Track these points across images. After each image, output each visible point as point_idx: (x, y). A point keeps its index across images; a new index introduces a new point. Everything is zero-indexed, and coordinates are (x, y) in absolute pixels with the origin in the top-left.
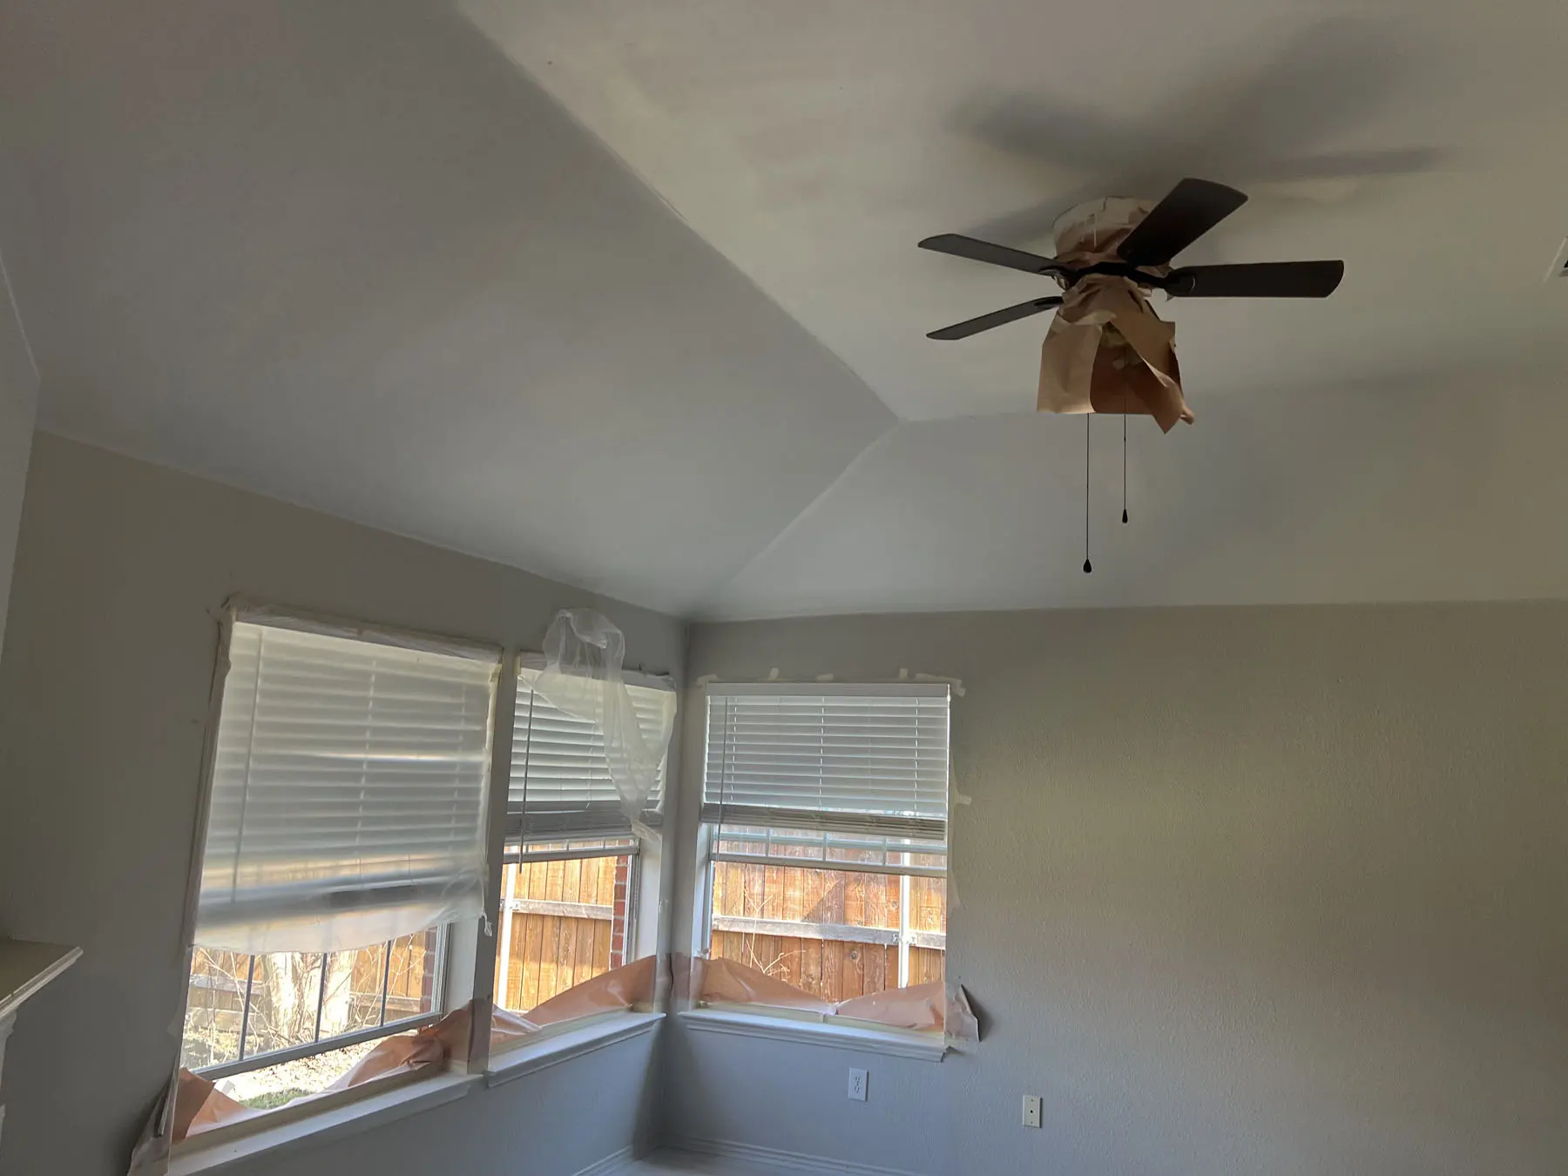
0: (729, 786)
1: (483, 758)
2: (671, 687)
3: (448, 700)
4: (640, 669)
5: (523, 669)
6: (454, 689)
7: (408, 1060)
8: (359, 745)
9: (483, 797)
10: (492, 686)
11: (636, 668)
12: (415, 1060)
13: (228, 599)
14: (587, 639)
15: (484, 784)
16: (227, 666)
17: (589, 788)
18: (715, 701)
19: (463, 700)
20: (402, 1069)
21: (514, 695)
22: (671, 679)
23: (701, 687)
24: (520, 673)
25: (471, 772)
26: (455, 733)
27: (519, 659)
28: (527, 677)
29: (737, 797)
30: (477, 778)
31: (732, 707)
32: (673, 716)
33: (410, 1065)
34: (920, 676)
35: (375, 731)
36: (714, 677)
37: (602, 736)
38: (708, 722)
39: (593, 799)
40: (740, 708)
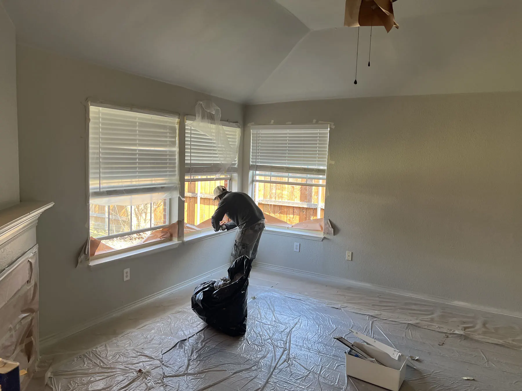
0: (258, 159)
1: (176, 149)
2: (239, 127)
3: (162, 131)
4: (228, 121)
5: (187, 121)
6: (164, 127)
7: (160, 237)
8: (135, 145)
9: (177, 161)
10: (177, 126)
11: (226, 120)
12: (162, 237)
13: (87, 99)
14: (208, 111)
15: (177, 157)
16: (89, 120)
17: (212, 159)
18: (254, 132)
19: (168, 131)
20: (159, 239)
21: (185, 129)
22: (239, 124)
23: (249, 127)
24: (186, 122)
25: (172, 154)
26: (166, 141)
27: (185, 117)
28: (188, 123)
29: (261, 162)
30: (174, 155)
31: (259, 134)
32: (240, 136)
33: (160, 238)
34: (320, 122)
35: (140, 140)
36: (253, 123)
37: (215, 143)
38: (252, 139)
39: (214, 162)
40: (262, 134)
